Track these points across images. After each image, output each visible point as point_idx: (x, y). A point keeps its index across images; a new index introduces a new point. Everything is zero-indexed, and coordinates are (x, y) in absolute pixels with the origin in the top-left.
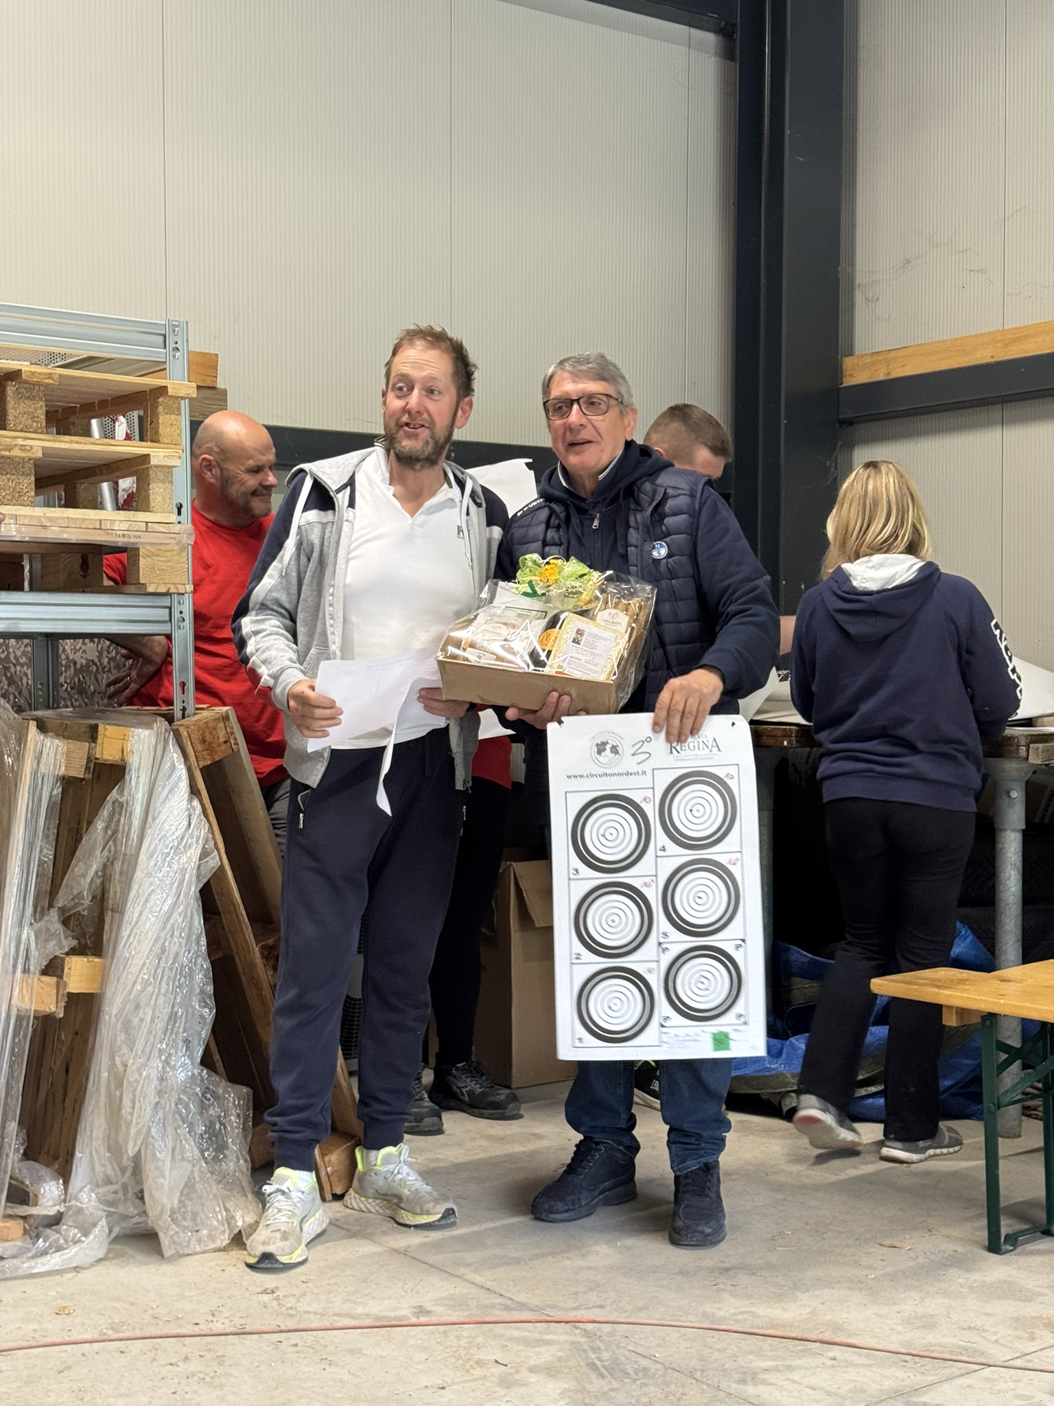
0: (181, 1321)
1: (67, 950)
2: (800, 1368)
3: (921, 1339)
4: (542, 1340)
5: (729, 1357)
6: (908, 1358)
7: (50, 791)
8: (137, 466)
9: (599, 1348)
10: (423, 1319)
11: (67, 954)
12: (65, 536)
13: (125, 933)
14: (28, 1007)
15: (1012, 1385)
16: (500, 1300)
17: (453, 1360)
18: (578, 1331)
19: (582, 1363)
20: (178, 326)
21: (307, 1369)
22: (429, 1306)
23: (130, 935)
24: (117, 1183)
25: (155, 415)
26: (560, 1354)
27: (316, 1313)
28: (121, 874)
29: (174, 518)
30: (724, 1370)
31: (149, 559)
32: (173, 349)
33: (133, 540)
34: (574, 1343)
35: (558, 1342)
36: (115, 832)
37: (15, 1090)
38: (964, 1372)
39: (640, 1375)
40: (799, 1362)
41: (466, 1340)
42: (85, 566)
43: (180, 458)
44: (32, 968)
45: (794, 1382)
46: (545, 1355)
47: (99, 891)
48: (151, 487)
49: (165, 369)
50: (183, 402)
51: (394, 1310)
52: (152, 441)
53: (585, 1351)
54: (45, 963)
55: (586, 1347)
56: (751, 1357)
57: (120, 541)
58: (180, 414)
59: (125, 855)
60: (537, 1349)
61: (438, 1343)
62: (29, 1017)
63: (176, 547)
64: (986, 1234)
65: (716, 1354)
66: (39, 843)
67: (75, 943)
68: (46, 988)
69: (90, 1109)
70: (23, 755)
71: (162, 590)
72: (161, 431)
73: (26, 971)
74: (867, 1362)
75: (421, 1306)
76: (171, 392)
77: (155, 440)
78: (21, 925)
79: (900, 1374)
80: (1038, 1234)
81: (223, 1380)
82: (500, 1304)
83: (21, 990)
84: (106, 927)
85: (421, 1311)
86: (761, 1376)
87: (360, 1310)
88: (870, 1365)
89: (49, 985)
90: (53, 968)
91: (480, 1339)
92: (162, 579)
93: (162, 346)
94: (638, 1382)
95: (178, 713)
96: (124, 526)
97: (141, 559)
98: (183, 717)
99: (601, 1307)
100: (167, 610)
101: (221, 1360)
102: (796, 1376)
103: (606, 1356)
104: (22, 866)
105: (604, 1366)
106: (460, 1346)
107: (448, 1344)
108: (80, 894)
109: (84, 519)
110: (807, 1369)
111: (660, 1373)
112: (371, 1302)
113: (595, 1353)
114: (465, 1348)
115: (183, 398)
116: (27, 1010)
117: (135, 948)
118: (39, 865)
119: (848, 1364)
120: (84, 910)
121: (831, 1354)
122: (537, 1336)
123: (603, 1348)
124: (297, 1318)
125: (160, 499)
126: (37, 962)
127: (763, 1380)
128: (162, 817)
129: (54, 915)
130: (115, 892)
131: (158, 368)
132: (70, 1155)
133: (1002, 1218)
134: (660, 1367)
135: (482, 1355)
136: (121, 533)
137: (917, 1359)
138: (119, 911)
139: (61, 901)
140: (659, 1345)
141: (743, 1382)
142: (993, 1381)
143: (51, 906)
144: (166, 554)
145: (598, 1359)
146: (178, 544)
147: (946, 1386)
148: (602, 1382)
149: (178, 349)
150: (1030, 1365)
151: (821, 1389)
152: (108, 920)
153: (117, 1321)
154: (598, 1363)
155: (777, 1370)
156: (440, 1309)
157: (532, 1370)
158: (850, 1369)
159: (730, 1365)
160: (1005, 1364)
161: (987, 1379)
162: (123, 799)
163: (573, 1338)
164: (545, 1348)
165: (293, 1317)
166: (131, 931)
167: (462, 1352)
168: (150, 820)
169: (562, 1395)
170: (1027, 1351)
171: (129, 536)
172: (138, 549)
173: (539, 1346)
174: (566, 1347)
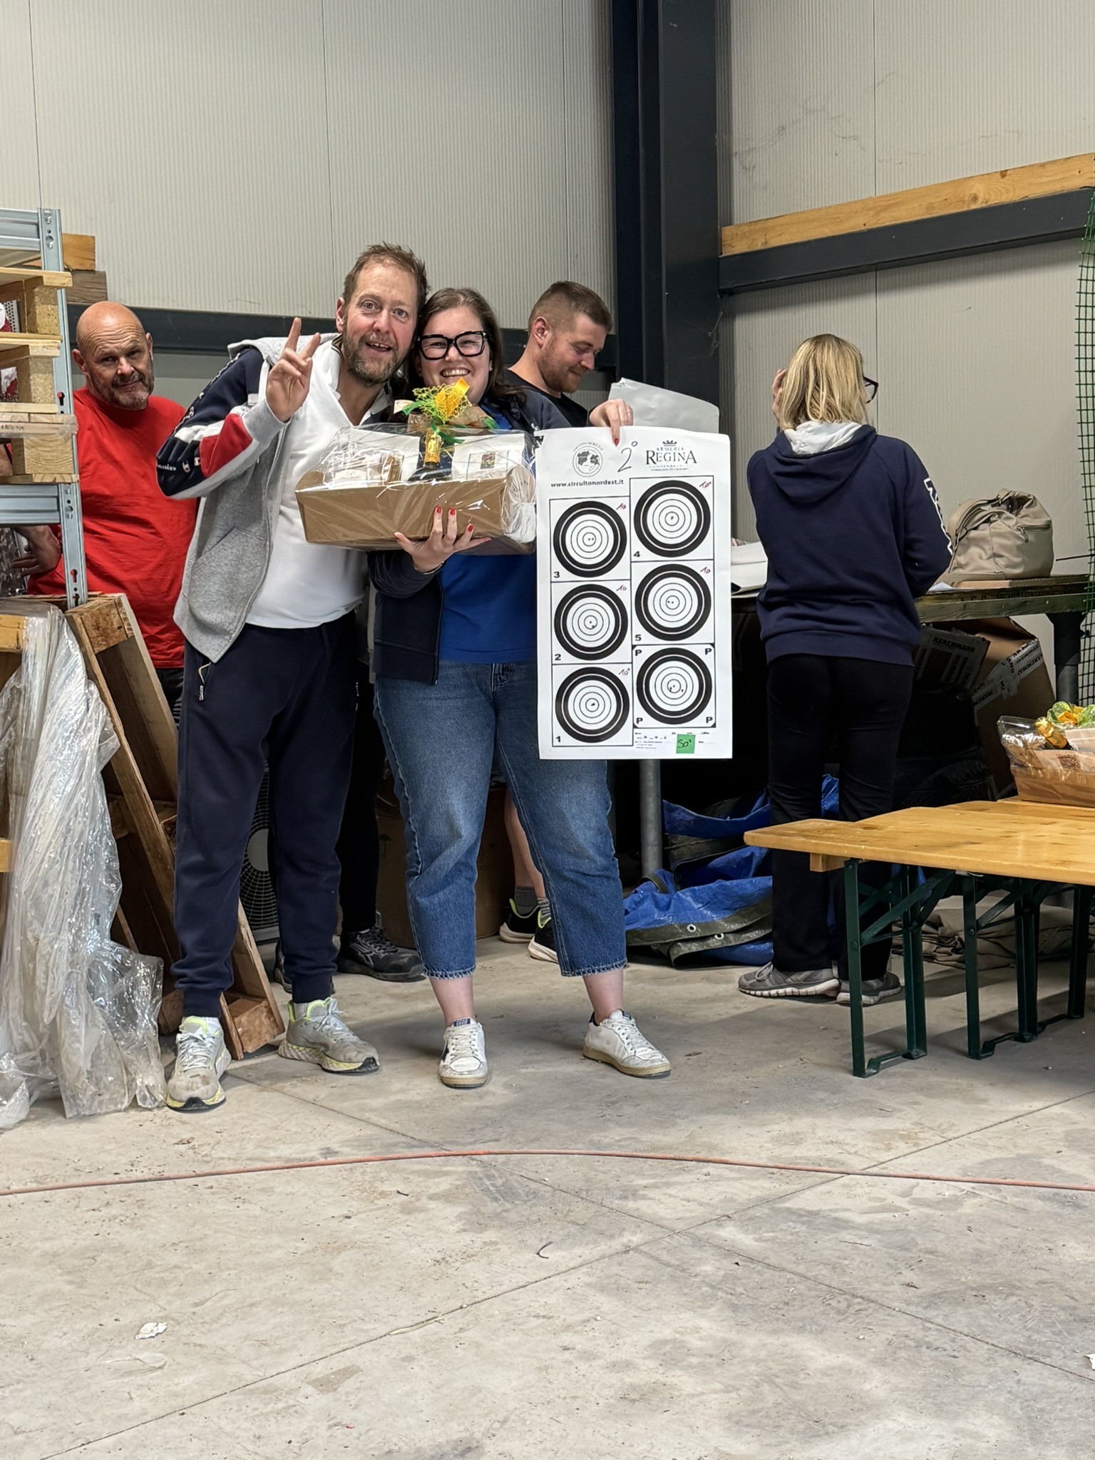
0: (102, 1171)
2: (677, 1183)
3: (788, 1153)
4: (441, 1172)
5: (613, 1178)
6: (775, 1170)
8: (16, 357)
9: (494, 1176)
10: (330, 1159)
13: (30, 814)
15: (867, 1190)
16: (404, 1139)
17: (358, 1193)
18: (474, 1163)
19: (477, 1190)
20: (50, 215)
21: (222, 1207)
22: (335, 1147)
23: (34, 817)
24: (35, 1050)
25: (31, 305)
26: (458, 1182)
27: (229, 1159)
28: (23, 758)
29: (56, 408)
30: (607, 1189)
31: (33, 450)
32: (47, 239)
33: (16, 431)
34: (470, 1172)
35: (456, 1172)
36: (15, 718)
38: (824, 1180)
39: (531, 1197)
40: (676, 1179)
41: (371, 1175)
43: (59, 348)
45: (670, 1196)
46: (444, 1184)
47: (3, 775)
48: (31, 377)
49: (40, 258)
50: (59, 291)
51: (303, 1152)
52: (31, 332)
53: (480, 1179)
55: (481, 1175)
56: (633, 1176)
57: (3, 432)
58: (57, 304)
59: (26, 740)
60: (436, 1180)
61: (344, 1179)
63: (61, 438)
65: (601, 1176)
69: (5, 982)
71: (48, 479)
72: (38, 322)
74: (737, 1175)
75: (328, 1148)
76: (46, 281)
77: (33, 330)
79: (767, 1184)
81: (143, 1221)
82: (402, 1142)
84: (12, 809)
85: (328, 1152)
86: (641, 1192)
87: (272, 1154)
88: (740, 1179)
91: (384, 1174)
92: (47, 469)
93: (36, 235)
94: (529, 1203)
95: (71, 602)
96: (7, 417)
97: (26, 449)
98: (77, 604)
99: (497, 1140)
100: (55, 500)
101: (140, 1204)
102: (672, 1191)
103: (499, 1181)
105: (498, 1191)
106: (365, 1181)
107: (353, 1180)
110: (682, 1184)
111: (548, 1195)
112: (282, 1147)
113: (489, 1180)
114: (370, 1182)
115: (59, 288)
117: (41, 828)
119: (720, 1178)
121: (705, 1171)
122: (437, 1168)
123: (497, 1175)
124: (212, 1164)
125: (41, 389)
127: (643, 1195)
128: (61, 702)
130: (18, 776)
131: (33, 258)
134: (550, 1189)
135: (386, 1187)
136: (4, 424)
137: (783, 1171)
138: (23, 793)
140: (549, 1171)
141: (626, 1198)
142: (851, 1187)
144: (51, 444)
145: (493, 1185)
146: (62, 434)
147: (808, 1192)
148: (495, 1204)
149: (51, 238)
150: (884, 1172)
151: (694, 1200)
152: (12, 802)
153: (40, 1174)
154: (492, 1188)
155: (656, 1186)
156: (346, 1150)
157: (431, 1198)
158: (722, 1183)
159: (613, 1184)
160: (864, 1172)
161: (845, 1186)
162: (22, 686)
163: (470, 1169)
164: (444, 1178)
165: (208, 1162)
166: (36, 812)
167: (367, 1186)
168: (48, 705)
169: (459, 1217)
170: (882, 1160)
171: (12, 428)
172: (22, 440)
173: (438, 1177)
174: (463, 1176)
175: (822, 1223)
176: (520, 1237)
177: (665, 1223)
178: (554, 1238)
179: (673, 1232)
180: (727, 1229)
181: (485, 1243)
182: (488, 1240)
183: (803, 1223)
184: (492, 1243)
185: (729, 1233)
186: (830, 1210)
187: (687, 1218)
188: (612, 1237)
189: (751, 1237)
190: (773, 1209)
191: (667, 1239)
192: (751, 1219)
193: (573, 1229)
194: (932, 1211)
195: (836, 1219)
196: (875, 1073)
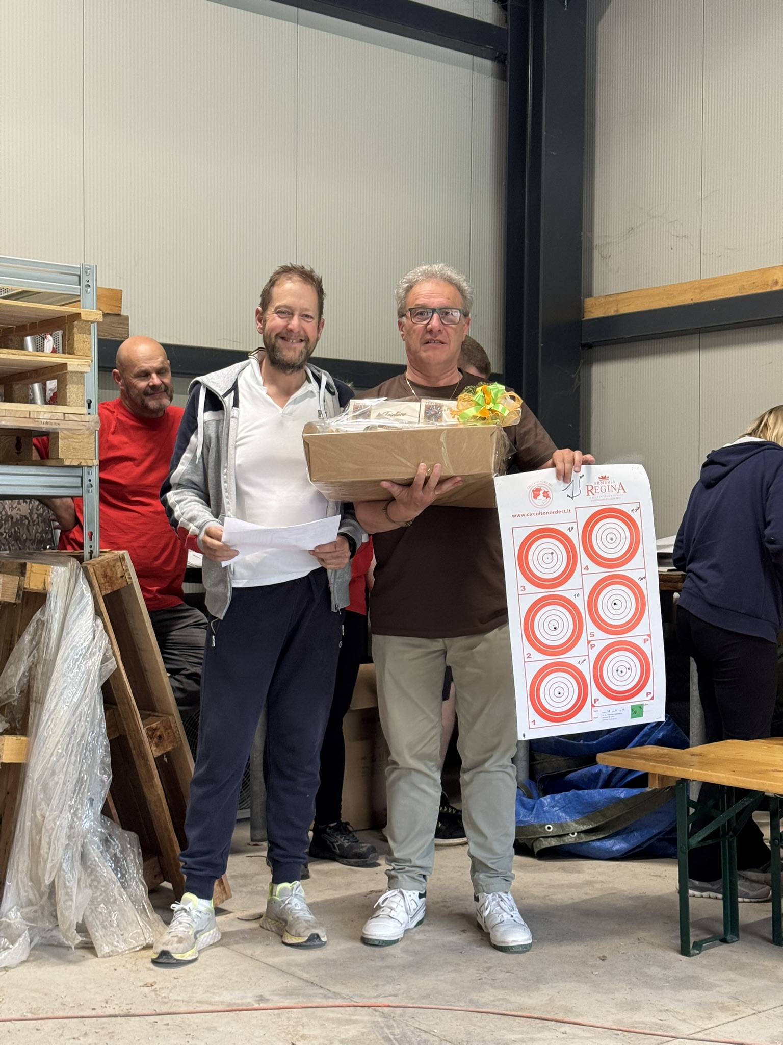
0: (82, 1007)
2: (540, 1039)
3: (629, 1019)
4: (350, 1020)
5: (488, 1032)
6: (619, 1032)
8: (57, 372)
9: (392, 1026)
10: (262, 1005)
13: (45, 718)
16: (321, 991)
17: (283, 1035)
18: (377, 1014)
19: (380, 1037)
20: (90, 269)
22: (267, 995)
23: (48, 720)
24: (36, 905)
25: (71, 334)
26: (364, 1030)
27: (183, 1001)
28: (42, 674)
29: (85, 410)
30: (484, 1041)
31: (66, 441)
32: (86, 286)
33: (54, 426)
34: (374, 1022)
35: (362, 1021)
36: (39, 642)
40: (539, 1035)
41: (295, 1020)
42: (19, 445)
43: (89, 366)
46: (353, 1031)
47: (26, 686)
48: (68, 387)
49: (79, 300)
50: (92, 325)
51: (242, 998)
52: (70, 353)
53: (382, 1028)
55: (383, 1025)
56: (504, 1032)
57: (44, 427)
58: (90, 334)
59: (46, 660)
60: (347, 1027)
61: (273, 1022)
63: (87, 432)
64: (679, 942)
65: (479, 1030)
67: (7, 725)
69: (17, 849)
71: (75, 463)
72: (76, 346)
74: (588, 1035)
75: (261, 996)
76: (83, 317)
77: (72, 352)
80: (718, 942)
82: (320, 994)
84: (31, 714)
85: (261, 999)
87: (217, 998)
88: (591, 1038)
91: (305, 1020)
92: (75, 456)
93: (77, 283)
95: (87, 556)
96: (48, 416)
97: (60, 440)
98: (91, 558)
99: (395, 995)
100: (80, 479)
101: (111, 1035)
103: (397, 1031)
105: (395, 1039)
106: (290, 1025)
107: (280, 1023)
108: (11, 689)
109: (17, 411)
110: (544, 1040)
111: (437, 1043)
112: (225, 993)
113: (389, 1029)
114: (293, 1026)
115: (93, 322)
117: (52, 729)
119: (575, 1036)
120: (14, 701)
121: (563, 1030)
122: (347, 1017)
123: (395, 1025)
124: (169, 1005)
125: (74, 396)
128: (74, 632)
130: (38, 688)
131: (74, 299)
132: (2, 884)
133: (691, 930)
134: (437, 1039)
135: (306, 1032)
136: (45, 421)
137: (626, 1033)
138: (41, 702)
140: (437, 1024)
144: (79, 437)
145: (392, 1034)
149: (89, 286)
150: (707, 1038)
152: (32, 708)
153: (34, 1006)
154: (391, 1037)
155: (522, 1041)
156: (276, 998)
158: (576, 1040)
159: (488, 1038)
160: (690, 1037)
162: (45, 618)
163: (373, 1018)
164: (352, 1026)
165: (166, 1003)
166: (49, 717)
167: (291, 1029)
168: (65, 633)
170: (706, 1027)
171: (51, 424)
172: (57, 433)
173: (348, 1025)
174: (368, 1025)
196: (698, 954)
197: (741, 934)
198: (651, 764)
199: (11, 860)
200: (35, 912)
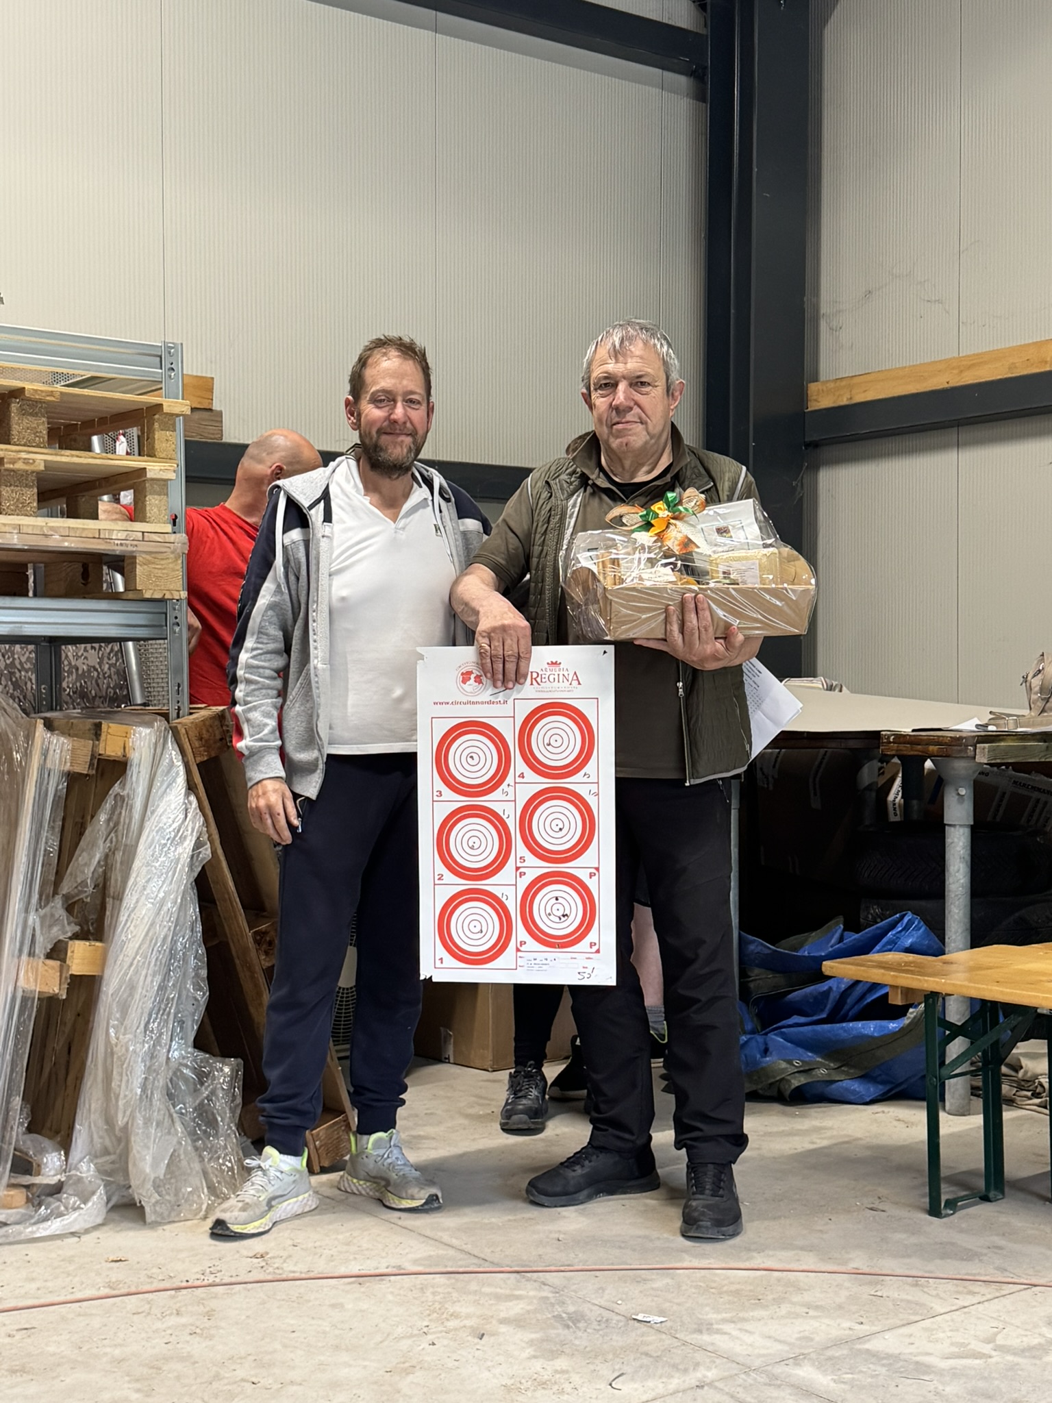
1: (69, 934)
2: (752, 1319)
4: (513, 1295)
7: (55, 785)
8: (133, 479)
9: (565, 1303)
11: (71, 938)
12: (66, 544)
13: (123, 918)
14: (33, 988)
15: (949, 1334)
17: (427, 1313)
18: (547, 1287)
19: (549, 1316)
20: (172, 348)
23: (127, 920)
24: (114, 1153)
25: (151, 431)
26: (529, 1308)
28: (122, 863)
29: (169, 528)
30: (681, 1321)
31: (145, 567)
32: (169, 369)
33: (130, 548)
34: (542, 1297)
35: (527, 1297)
36: (117, 824)
37: (19, 1066)
38: (905, 1322)
39: (603, 1325)
42: (85, 575)
43: (174, 471)
44: (37, 951)
45: (747, 1332)
46: (516, 1308)
47: (101, 880)
48: (147, 499)
49: (161, 388)
50: (177, 419)
52: (149, 456)
53: (552, 1305)
54: (50, 946)
55: (553, 1301)
56: (707, 1309)
57: (118, 550)
58: (175, 430)
59: (126, 845)
60: (508, 1303)
61: (415, 1298)
62: (34, 998)
63: (172, 556)
64: (927, 1200)
66: (44, 834)
67: (77, 928)
68: (50, 971)
69: (89, 1084)
70: (31, 751)
71: (158, 596)
72: (157, 446)
73: (31, 954)
76: (166, 409)
77: (152, 455)
78: (27, 911)
80: (977, 1199)
81: (213, 1332)
83: (27, 972)
84: (108, 913)
86: (715, 1326)
88: (819, 1317)
89: (53, 968)
90: (57, 952)
91: (455, 1295)
92: (157, 586)
93: (159, 366)
94: (601, 1332)
95: (173, 714)
96: (122, 535)
97: (138, 566)
98: (179, 716)
100: (164, 615)
102: (747, 1326)
103: (572, 1309)
104: (28, 855)
105: (570, 1318)
106: (435, 1301)
108: (84, 883)
109: (84, 529)
110: (758, 1320)
111: (621, 1324)
113: (561, 1307)
114: (440, 1303)
115: (178, 415)
116: (31, 991)
117: (132, 932)
118: (44, 855)
120: (87, 897)
122: (508, 1292)
123: (569, 1302)
125: (155, 510)
126: (43, 945)
127: (717, 1329)
128: (160, 810)
129: (58, 902)
130: (116, 881)
131: (154, 386)
132: (71, 1128)
133: (943, 1186)
134: (622, 1318)
135: (457, 1308)
136: (119, 542)
138: (119, 898)
139: (66, 888)
141: (700, 1331)
142: (933, 1330)
143: (55, 893)
144: (162, 562)
145: (565, 1311)
146: (172, 553)
147: (887, 1335)
148: (566, 1331)
149: (173, 369)
151: (771, 1337)
152: (109, 907)
153: (114, 1280)
154: (564, 1315)
155: (731, 1321)
157: (503, 1321)
161: (926, 1329)
162: (125, 793)
163: (545, 1294)
164: (517, 1302)
166: (129, 916)
167: (437, 1306)
168: (149, 813)
169: (531, 1343)
170: (965, 1305)
171: (127, 545)
172: (135, 557)
173: (511, 1301)
174: (535, 1301)
175: (902, 1367)
176: (592, 1367)
177: (740, 1360)
178: (626, 1369)
179: (748, 1369)
180: (805, 1369)
181: (556, 1372)
182: (559, 1368)
183: (883, 1365)
184: (563, 1372)
185: (807, 1373)
186: (911, 1354)
187: (763, 1356)
188: (686, 1370)
189: (830, 1378)
190: (851, 1349)
191: (743, 1376)
192: (830, 1359)
193: (646, 1361)
194: (1017, 1359)
195: (917, 1363)
196: (952, 1214)
197: (1007, 1190)
198: (892, 973)
199: (82, 1099)
200: (113, 1162)
